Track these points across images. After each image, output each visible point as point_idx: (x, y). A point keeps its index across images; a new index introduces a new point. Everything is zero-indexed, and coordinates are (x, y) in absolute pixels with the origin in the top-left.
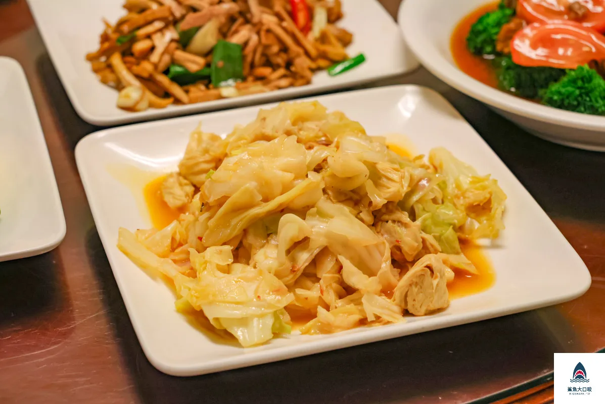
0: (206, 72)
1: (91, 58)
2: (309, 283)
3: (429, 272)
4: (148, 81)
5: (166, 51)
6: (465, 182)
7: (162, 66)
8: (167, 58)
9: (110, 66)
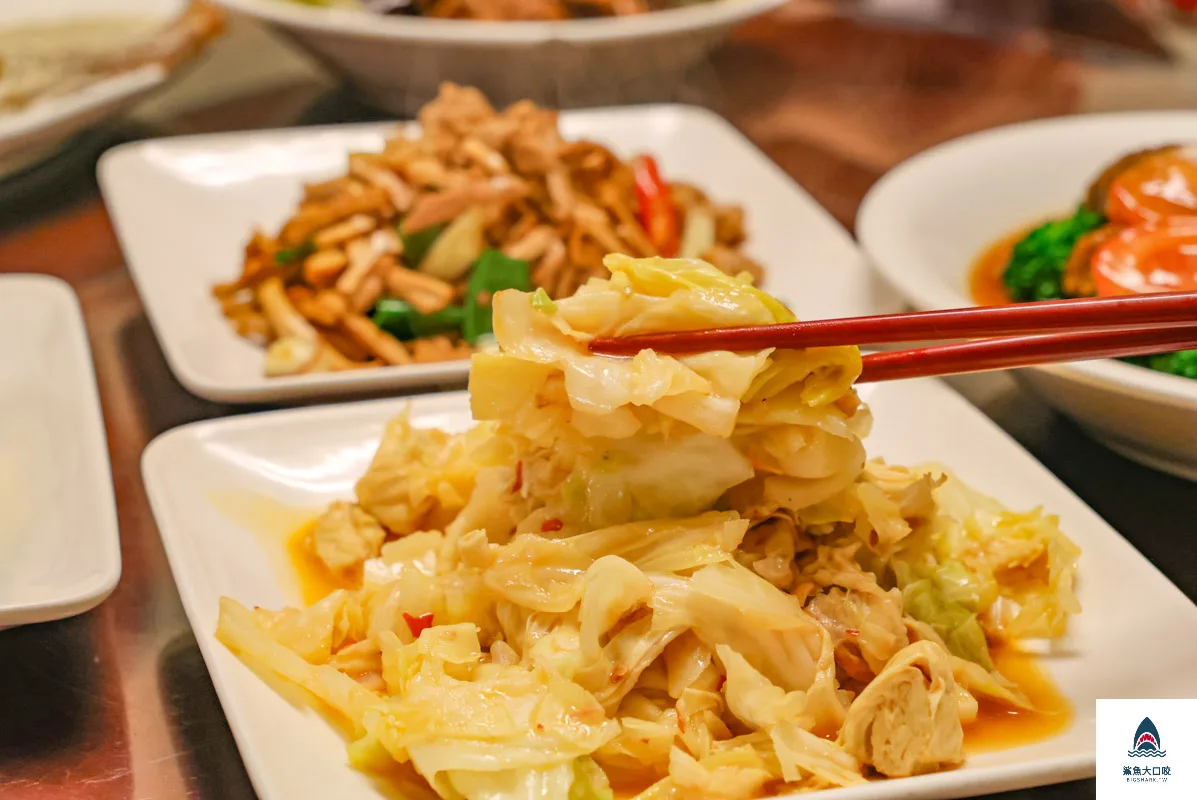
0: (455, 314)
1: (222, 293)
2: (651, 709)
3: (921, 677)
4: (333, 333)
5: (374, 271)
6: (987, 523)
7: (362, 301)
8: (373, 286)
9: (257, 307)
